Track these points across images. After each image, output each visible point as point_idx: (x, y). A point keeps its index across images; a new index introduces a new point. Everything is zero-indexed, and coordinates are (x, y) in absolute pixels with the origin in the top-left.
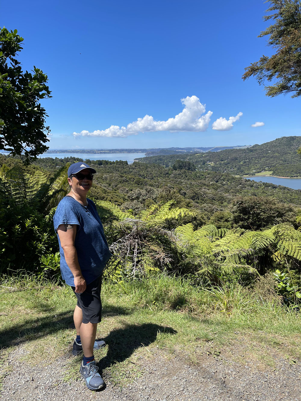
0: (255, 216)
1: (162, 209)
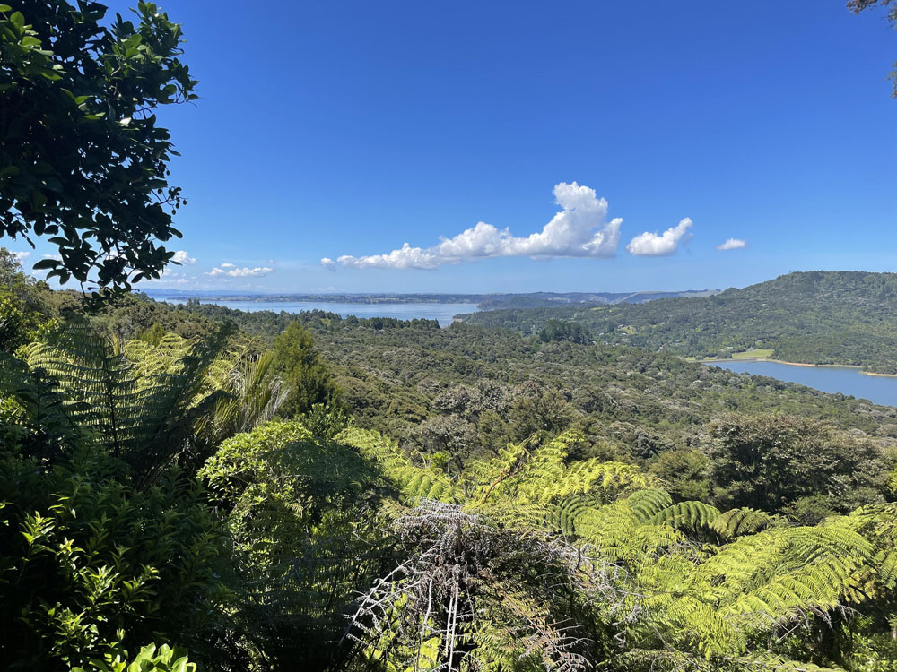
0: (774, 469)
1: (538, 460)
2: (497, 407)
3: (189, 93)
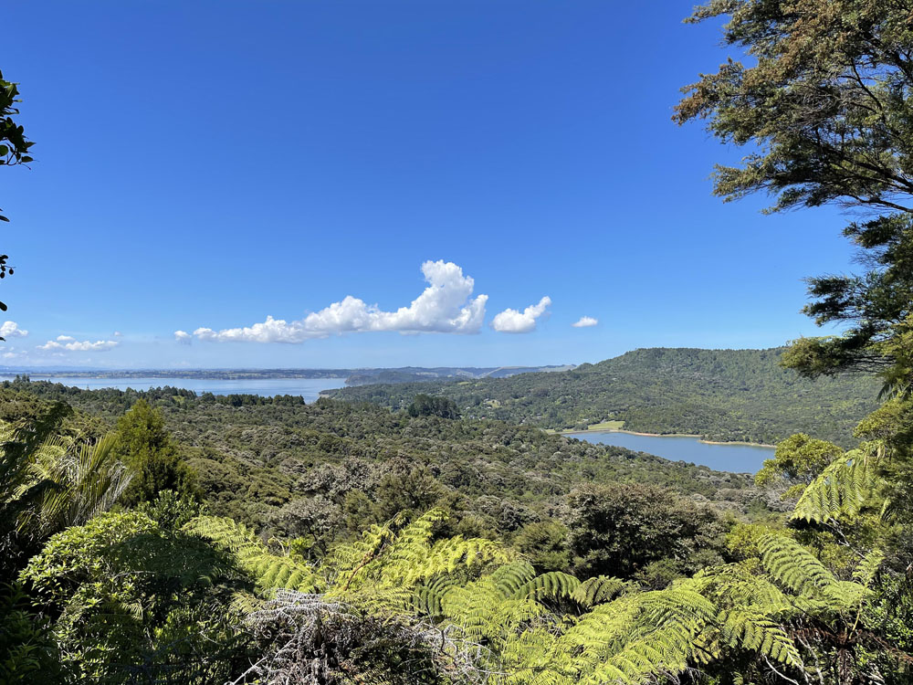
0: (627, 535)
1: (403, 541)
2: (364, 486)
3: (23, 155)
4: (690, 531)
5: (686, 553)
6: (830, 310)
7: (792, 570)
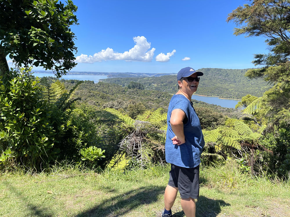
2: (123, 107)
3: (77, 23)
4: (216, 120)
5: (214, 126)
6: (259, 62)
7: (242, 129)
